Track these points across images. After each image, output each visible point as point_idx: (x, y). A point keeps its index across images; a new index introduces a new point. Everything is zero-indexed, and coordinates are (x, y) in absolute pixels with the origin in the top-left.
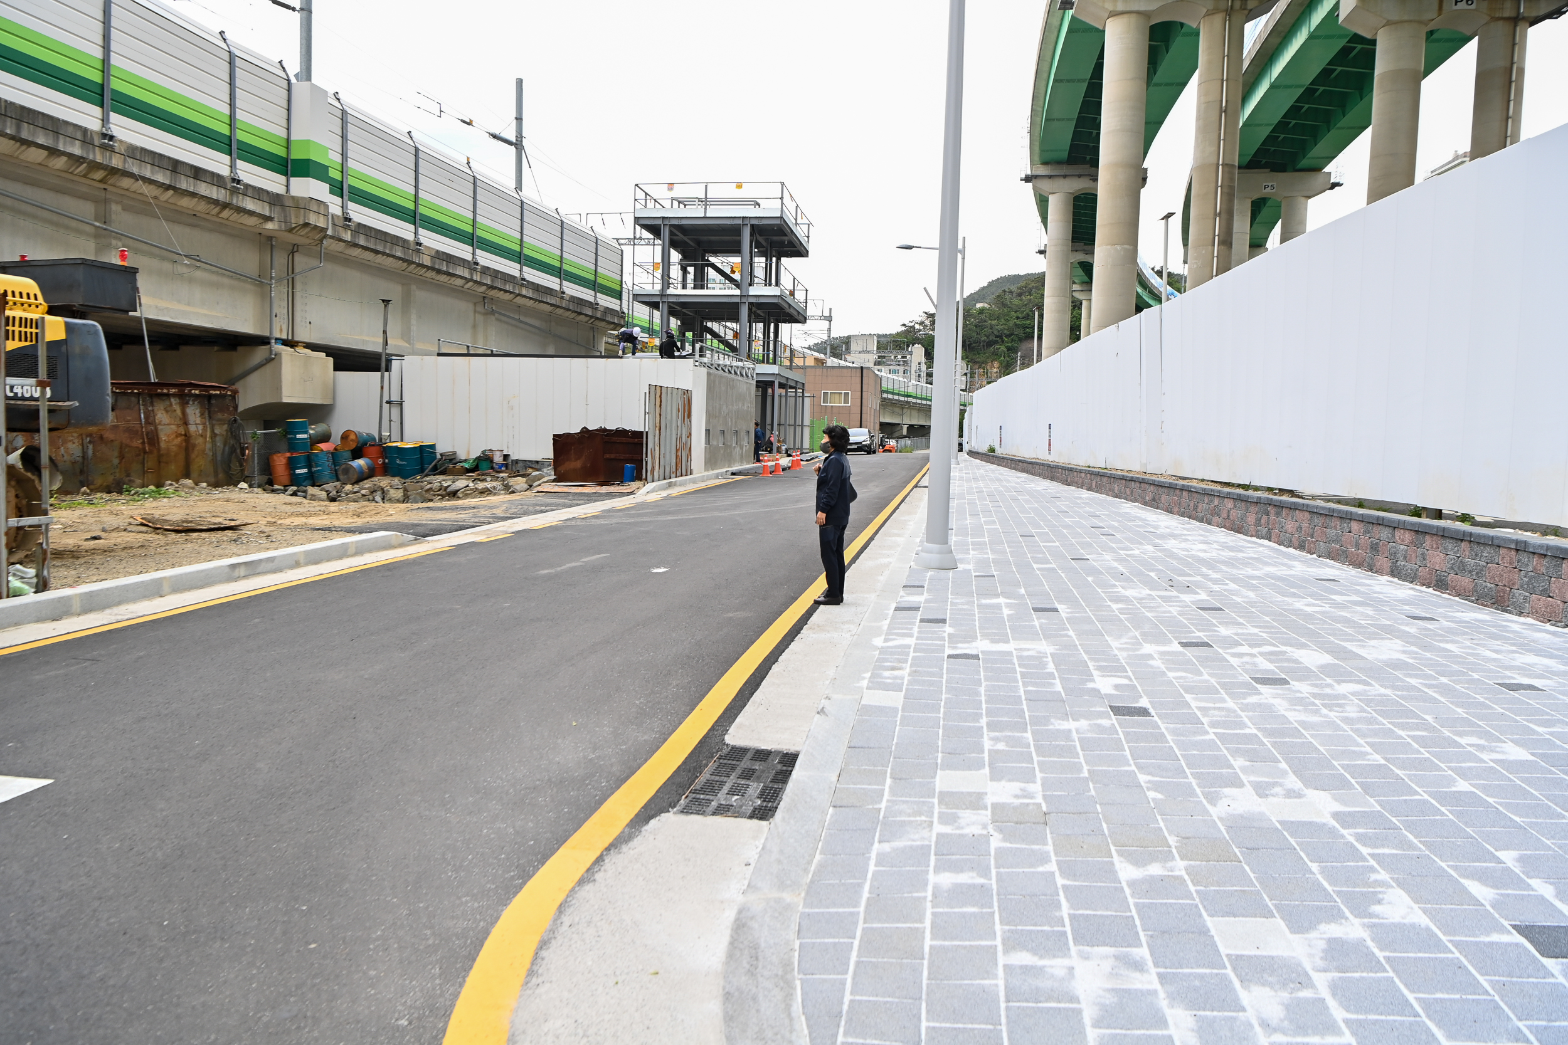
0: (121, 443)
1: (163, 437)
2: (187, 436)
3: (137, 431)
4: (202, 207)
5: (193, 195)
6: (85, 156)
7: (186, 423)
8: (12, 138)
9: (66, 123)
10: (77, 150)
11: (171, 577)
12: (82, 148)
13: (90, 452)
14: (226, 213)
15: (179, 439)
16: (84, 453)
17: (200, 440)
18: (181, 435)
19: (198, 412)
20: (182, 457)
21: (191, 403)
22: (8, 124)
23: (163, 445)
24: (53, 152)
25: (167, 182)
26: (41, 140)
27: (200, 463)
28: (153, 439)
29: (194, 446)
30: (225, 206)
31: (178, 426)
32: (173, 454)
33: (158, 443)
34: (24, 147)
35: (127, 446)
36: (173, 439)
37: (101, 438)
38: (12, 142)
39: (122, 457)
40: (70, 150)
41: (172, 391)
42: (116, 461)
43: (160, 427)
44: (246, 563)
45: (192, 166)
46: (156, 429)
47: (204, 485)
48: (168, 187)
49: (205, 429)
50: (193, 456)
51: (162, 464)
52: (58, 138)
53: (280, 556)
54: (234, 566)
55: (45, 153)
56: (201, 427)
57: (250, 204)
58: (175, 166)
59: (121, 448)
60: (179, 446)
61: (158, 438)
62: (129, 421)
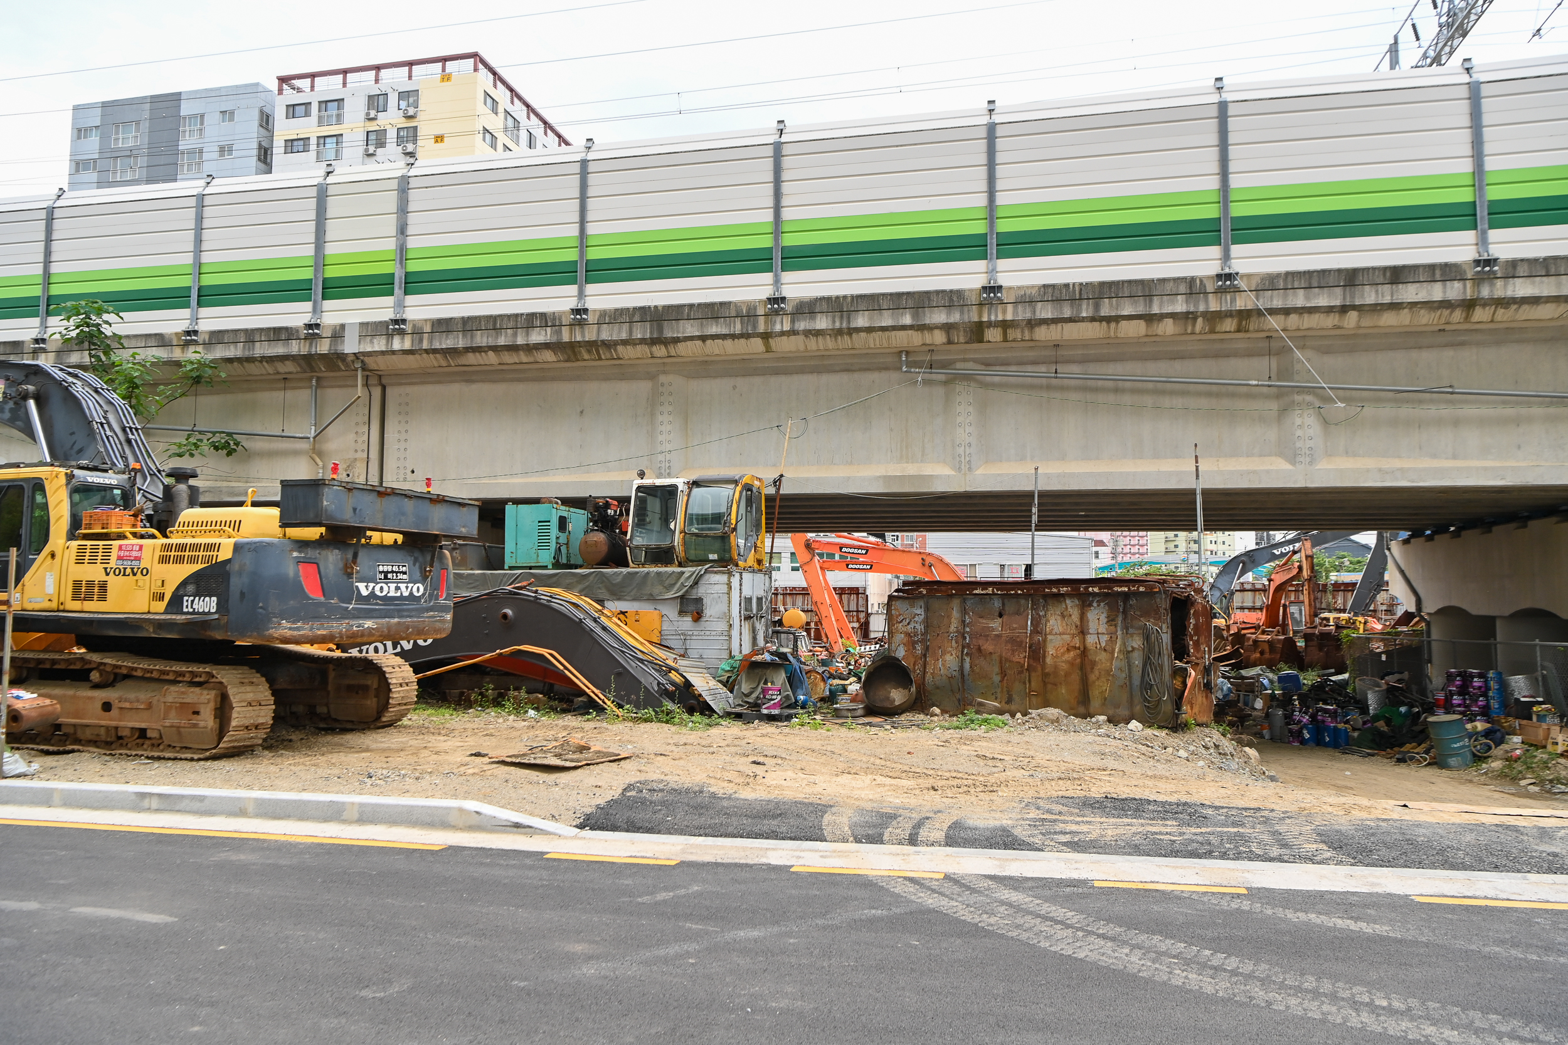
0: (1001, 657)
1: (1051, 651)
2: (1084, 652)
3: (1021, 642)
4: (1425, 318)
5: (1395, 306)
6: (1192, 309)
7: (1083, 632)
8: (1093, 319)
9: (1163, 281)
10: (1180, 306)
11: (62, 790)
12: (1187, 302)
13: (967, 666)
14: (1480, 314)
15: (1072, 654)
16: (962, 668)
17: (1103, 656)
18: (1075, 648)
19: (1103, 618)
20: (1075, 677)
21: (1095, 604)
22: (1084, 307)
23: (1049, 660)
24: (1150, 318)
25: (1337, 302)
26: (1127, 311)
27: (1100, 688)
28: (1037, 652)
29: (1093, 664)
30: (1469, 305)
31: (1073, 636)
32: (1062, 673)
33: (1044, 657)
34: (1113, 325)
35: (1007, 660)
36: (1063, 654)
37: (979, 649)
38: (1097, 324)
39: (1003, 673)
40: (1169, 309)
41: (1064, 590)
42: (997, 679)
43: (1049, 637)
44: (160, 795)
45: (1385, 269)
46: (1045, 641)
47: (1103, 718)
48: (1344, 309)
49: (1112, 640)
50: (1092, 677)
51: (1049, 686)
52: (1151, 301)
53: (213, 797)
54: (143, 795)
55: (1142, 323)
56: (1104, 639)
57: (1521, 288)
58: (1351, 278)
59: (1001, 662)
60: (1071, 664)
61: (1044, 652)
62: (1015, 629)
